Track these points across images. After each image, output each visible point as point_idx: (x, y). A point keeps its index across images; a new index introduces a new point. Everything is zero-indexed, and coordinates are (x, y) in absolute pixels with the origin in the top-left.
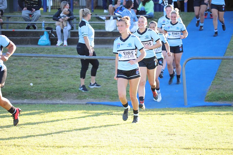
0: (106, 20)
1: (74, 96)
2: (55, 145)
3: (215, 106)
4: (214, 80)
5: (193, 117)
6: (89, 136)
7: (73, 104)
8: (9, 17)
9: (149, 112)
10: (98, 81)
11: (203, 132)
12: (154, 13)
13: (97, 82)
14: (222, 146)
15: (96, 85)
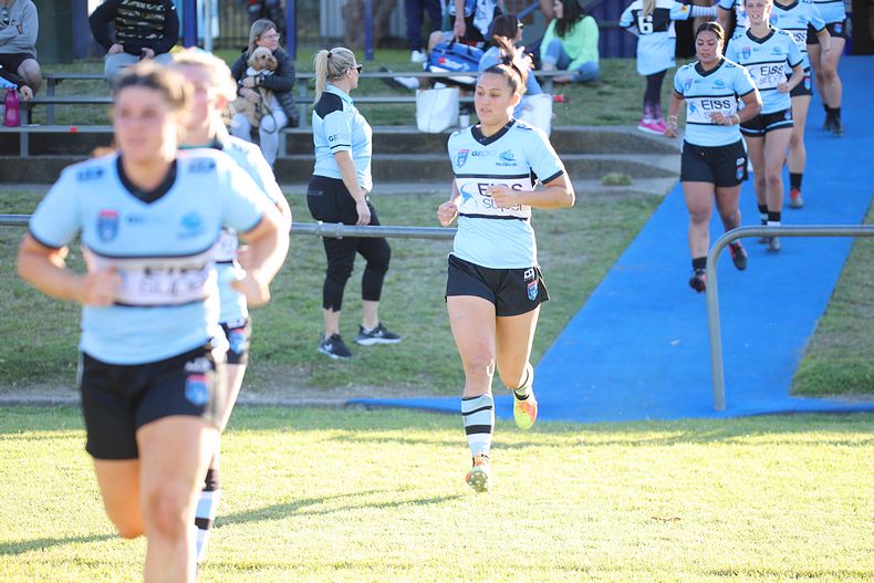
0: (418, 91)
1: (301, 377)
2: (229, 561)
3: (829, 412)
4: (825, 314)
5: (748, 453)
6: (357, 527)
7: (297, 406)
8: (57, 81)
9: (582, 437)
10: (390, 319)
11: (784, 512)
12: (600, 63)
13: (386, 323)
14: (855, 563)
15: (381, 333)
